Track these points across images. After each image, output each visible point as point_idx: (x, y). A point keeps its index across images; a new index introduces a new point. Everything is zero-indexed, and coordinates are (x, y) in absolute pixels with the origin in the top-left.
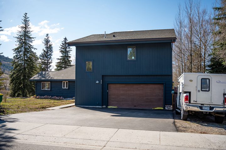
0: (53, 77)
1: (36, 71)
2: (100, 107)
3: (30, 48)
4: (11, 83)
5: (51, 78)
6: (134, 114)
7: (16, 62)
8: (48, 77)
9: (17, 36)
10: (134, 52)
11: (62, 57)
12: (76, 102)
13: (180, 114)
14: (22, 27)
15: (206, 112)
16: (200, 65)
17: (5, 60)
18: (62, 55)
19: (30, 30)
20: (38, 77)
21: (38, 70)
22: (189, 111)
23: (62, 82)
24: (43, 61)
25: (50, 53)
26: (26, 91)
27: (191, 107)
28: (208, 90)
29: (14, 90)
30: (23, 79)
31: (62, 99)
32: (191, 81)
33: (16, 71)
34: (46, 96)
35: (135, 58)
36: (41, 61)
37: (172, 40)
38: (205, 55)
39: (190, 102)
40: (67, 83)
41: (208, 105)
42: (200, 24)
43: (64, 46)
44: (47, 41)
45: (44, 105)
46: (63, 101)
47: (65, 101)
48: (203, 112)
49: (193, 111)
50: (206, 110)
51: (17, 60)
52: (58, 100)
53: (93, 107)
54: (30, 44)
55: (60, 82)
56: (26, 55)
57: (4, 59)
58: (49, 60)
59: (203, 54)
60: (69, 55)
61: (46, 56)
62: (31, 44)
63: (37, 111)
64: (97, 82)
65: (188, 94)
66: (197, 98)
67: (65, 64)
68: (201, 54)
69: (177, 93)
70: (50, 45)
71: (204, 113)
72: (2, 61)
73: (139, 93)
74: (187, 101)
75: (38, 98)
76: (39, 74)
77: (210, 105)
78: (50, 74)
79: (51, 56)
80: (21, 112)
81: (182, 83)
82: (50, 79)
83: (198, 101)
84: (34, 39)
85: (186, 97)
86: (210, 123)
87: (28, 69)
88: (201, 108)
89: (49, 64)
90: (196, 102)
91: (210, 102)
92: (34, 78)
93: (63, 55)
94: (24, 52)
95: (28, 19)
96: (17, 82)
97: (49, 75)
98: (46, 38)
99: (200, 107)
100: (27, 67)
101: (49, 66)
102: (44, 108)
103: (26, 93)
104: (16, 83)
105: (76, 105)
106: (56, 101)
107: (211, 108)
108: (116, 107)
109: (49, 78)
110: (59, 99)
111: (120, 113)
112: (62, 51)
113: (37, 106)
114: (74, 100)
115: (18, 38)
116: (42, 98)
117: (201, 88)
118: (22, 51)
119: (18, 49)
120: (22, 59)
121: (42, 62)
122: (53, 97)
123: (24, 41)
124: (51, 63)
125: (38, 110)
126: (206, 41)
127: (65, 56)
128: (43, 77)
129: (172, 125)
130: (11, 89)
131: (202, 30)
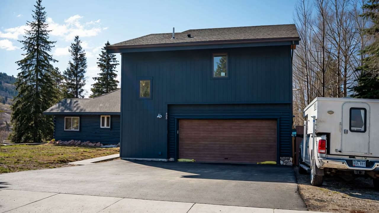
0: (85, 108)
1: (56, 97)
2: (163, 160)
3: (46, 59)
4: (14, 118)
5: (81, 110)
6: (224, 173)
7: (23, 83)
8: (75, 109)
9: (25, 40)
10: (224, 67)
11: (101, 74)
12: (121, 152)
13: (309, 173)
14: (33, 25)
15: (360, 171)
16: (339, 88)
17: (9, 80)
18: (101, 72)
19: (47, 29)
20: (59, 107)
21: (60, 97)
22: (325, 169)
23: (99, 116)
24: (70, 81)
25: (81, 68)
26: (39, 131)
27: (330, 162)
28: (363, 129)
29: (18, 132)
30: (34, 113)
31: (100, 147)
32: (331, 112)
33: (22, 99)
34: (72, 140)
35: (225, 74)
36: (66, 82)
37: (292, 42)
38: (345, 71)
39: (328, 153)
40: (108, 118)
41: (364, 159)
42: (338, 19)
43: (105, 56)
44: (76, 49)
45: (65, 156)
46: (100, 150)
47: (104, 150)
48: (353, 170)
49: (334, 169)
50: (360, 167)
51: (24, 80)
52: (91, 147)
53: (152, 161)
54: (46, 53)
55: (96, 116)
56: (41, 72)
57: (6, 79)
58: (80, 80)
59: (343, 70)
60: (114, 72)
61: (74, 73)
62: (48, 52)
63: (50, 168)
64: (159, 116)
65: (325, 138)
66: (341, 145)
67: (107, 88)
68: (339, 70)
69: (302, 136)
70: (82, 55)
71: (355, 173)
72: (3, 82)
73: (233, 135)
74: (323, 151)
75: (58, 145)
76: (60, 103)
77: (368, 159)
78: (79, 102)
79: (84, 74)
80: (22, 169)
81: (314, 117)
82: (78, 111)
83: (344, 149)
84: (54, 44)
85: (322, 142)
86: (367, 192)
87: (43, 96)
88: (350, 163)
89: (80, 88)
90: (340, 151)
91: (366, 151)
92: (52, 110)
93: (104, 71)
94: (36, 66)
95: (42, 11)
96: (25, 116)
97: (77, 105)
98: (75, 43)
99: (347, 160)
100: (42, 92)
101: (79, 90)
102: (64, 162)
103: (40, 136)
104: (22, 119)
105: (122, 157)
106: (88, 150)
107: (370, 164)
108: (192, 160)
109: (77, 109)
110: (95, 147)
111: (199, 171)
112: (101, 65)
113: (52, 158)
114: (119, 148)
115: (26, 43)
116: (65, 145)
117: (350, 127)
118: (33, 64)
119: (25, 60)
120: (33, 79)
121: (68, 84)
122: (85, 143)
123: (36, 47)
124: (83, 85)
125: (53, 165)
126: (348, 48)
127: (108, 74)
128: (66, 108)
129: (296, 195)
130: (14, 129)
131: (341, 29)
